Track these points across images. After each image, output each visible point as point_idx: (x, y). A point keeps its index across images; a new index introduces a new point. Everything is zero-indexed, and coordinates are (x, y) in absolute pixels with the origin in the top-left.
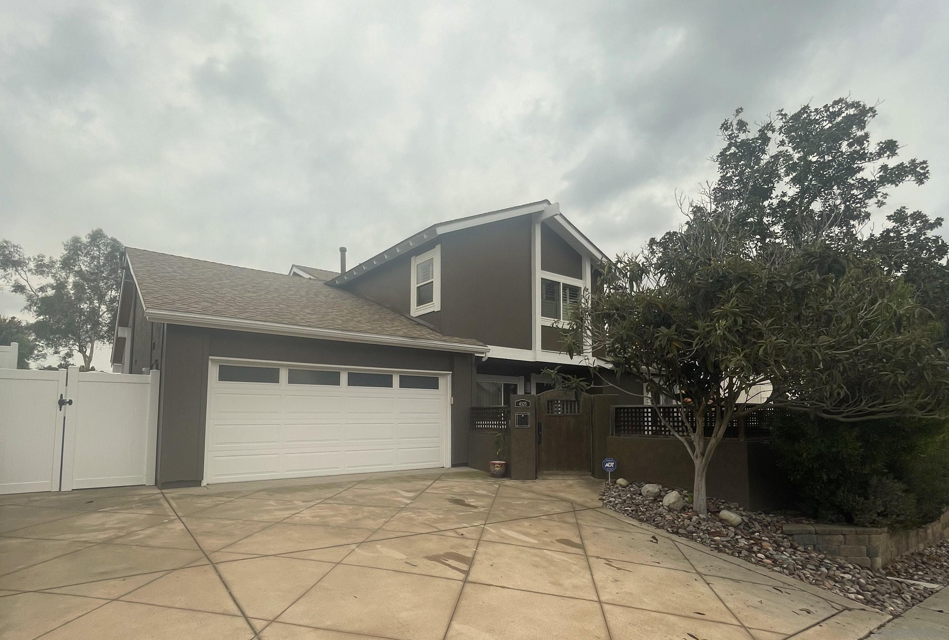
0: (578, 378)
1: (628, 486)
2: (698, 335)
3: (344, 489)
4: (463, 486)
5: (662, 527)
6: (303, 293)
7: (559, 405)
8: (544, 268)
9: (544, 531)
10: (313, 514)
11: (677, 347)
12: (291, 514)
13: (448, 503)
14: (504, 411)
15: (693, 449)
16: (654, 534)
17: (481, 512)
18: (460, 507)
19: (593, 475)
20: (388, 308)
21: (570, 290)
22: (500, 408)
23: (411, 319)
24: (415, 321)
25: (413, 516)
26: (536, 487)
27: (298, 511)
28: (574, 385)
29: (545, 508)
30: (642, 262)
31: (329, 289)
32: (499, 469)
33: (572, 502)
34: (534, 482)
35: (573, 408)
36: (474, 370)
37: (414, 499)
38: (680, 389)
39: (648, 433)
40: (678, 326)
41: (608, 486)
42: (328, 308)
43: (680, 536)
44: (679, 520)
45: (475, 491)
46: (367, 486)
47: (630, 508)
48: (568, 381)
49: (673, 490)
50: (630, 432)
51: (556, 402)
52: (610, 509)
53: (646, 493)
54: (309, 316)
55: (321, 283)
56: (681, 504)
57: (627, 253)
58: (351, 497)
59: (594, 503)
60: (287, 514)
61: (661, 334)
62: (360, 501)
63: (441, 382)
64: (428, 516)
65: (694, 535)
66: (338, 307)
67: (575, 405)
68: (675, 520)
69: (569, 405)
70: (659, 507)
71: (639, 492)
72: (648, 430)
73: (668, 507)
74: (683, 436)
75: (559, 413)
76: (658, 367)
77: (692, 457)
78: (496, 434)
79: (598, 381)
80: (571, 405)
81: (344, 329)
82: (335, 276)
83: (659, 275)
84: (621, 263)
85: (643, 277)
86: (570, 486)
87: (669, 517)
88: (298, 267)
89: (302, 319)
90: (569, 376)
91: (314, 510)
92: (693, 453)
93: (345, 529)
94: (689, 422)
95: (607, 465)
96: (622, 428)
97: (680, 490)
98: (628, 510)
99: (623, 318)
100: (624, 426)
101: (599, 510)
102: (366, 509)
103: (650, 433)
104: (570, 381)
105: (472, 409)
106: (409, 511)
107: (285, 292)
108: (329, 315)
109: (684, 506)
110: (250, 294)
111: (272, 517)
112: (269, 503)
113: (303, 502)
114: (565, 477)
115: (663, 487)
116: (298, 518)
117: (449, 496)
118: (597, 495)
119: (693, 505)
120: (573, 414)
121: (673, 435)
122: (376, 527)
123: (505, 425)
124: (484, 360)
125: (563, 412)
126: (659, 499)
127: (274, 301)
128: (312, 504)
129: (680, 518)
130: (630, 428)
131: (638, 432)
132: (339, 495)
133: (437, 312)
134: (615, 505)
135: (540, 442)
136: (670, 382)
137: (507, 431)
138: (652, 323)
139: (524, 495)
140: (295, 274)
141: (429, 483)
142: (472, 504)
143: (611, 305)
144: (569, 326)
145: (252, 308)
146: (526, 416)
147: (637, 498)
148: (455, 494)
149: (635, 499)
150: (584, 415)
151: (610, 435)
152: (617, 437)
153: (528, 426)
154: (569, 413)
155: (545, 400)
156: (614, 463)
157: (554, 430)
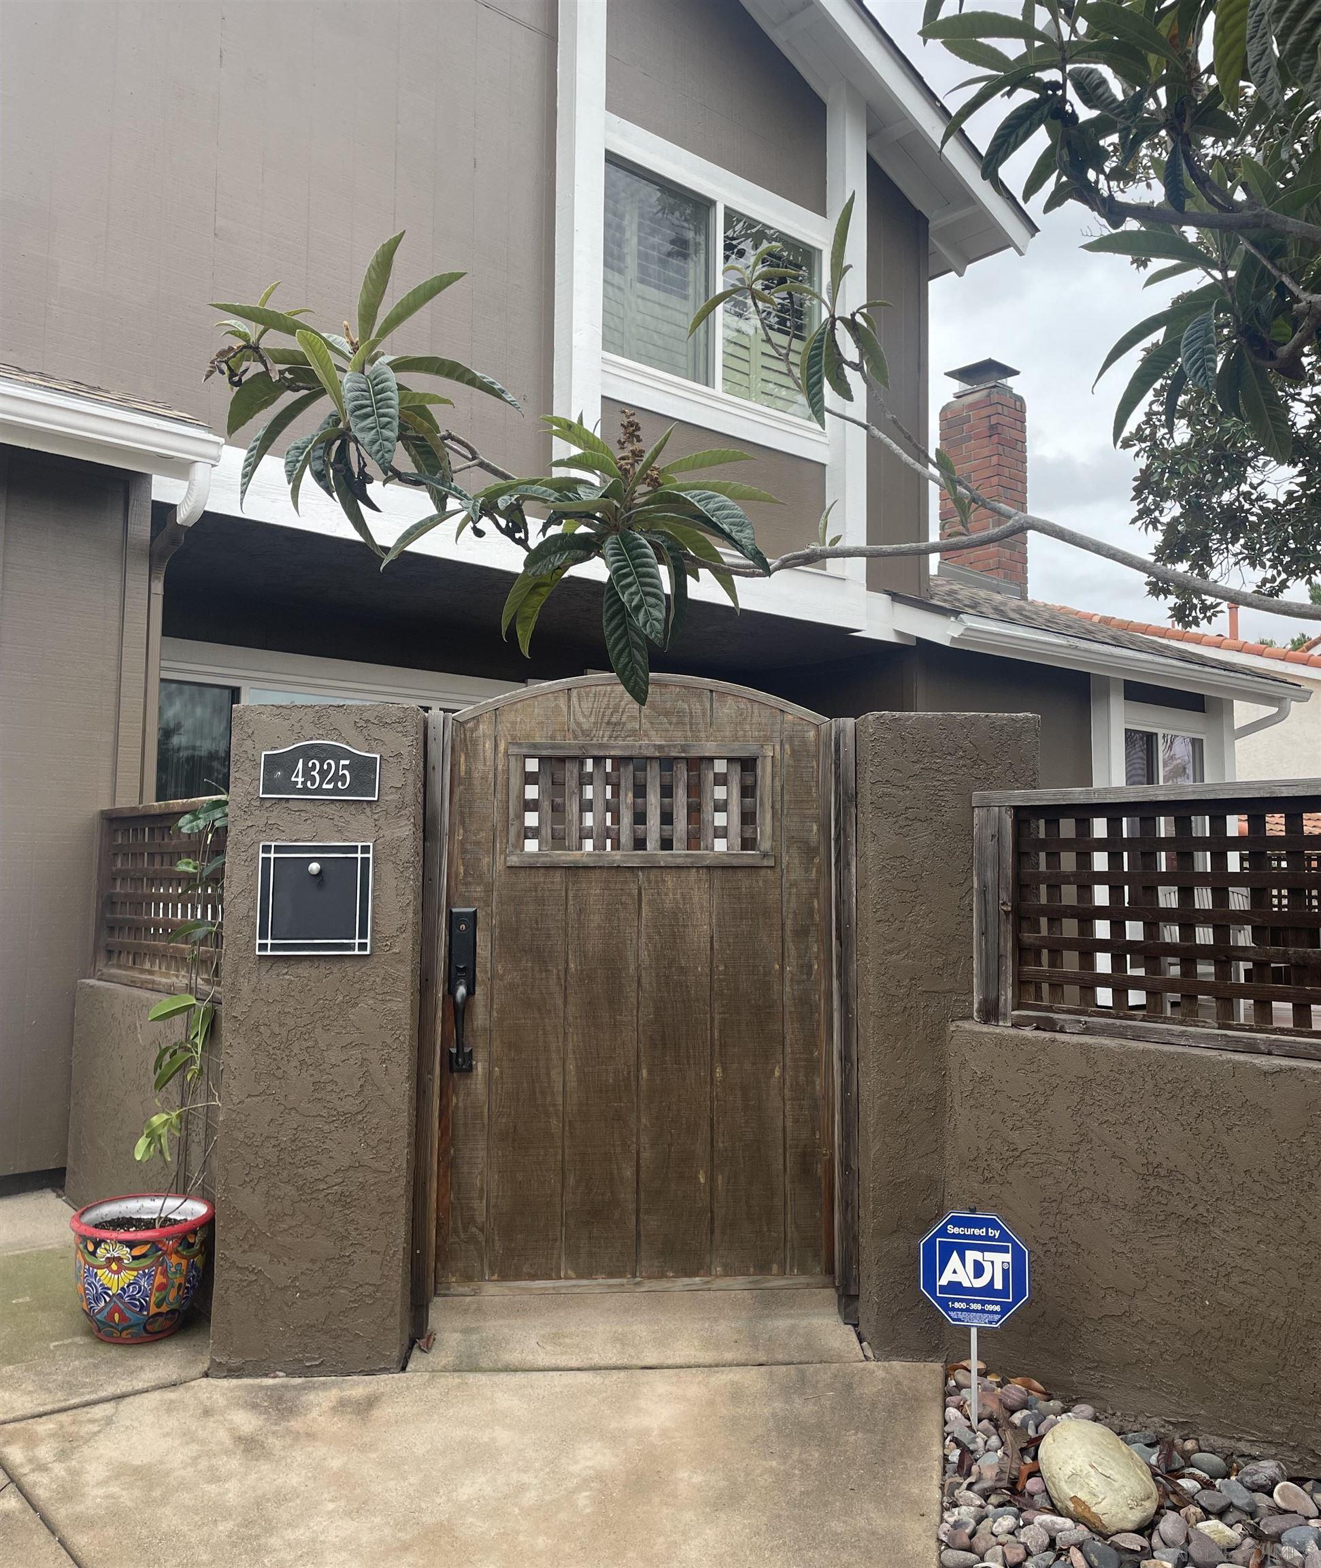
95: (956, 1271)
96: (1073, 963)
146: (340, 871)
150: (785, 859)
151: (971, 1017)
152: (1028, 1032)
153: (350, 947)
154: (679, 851)
155: (507, 755)
156: (1008, 1257)
157: (566, 970)
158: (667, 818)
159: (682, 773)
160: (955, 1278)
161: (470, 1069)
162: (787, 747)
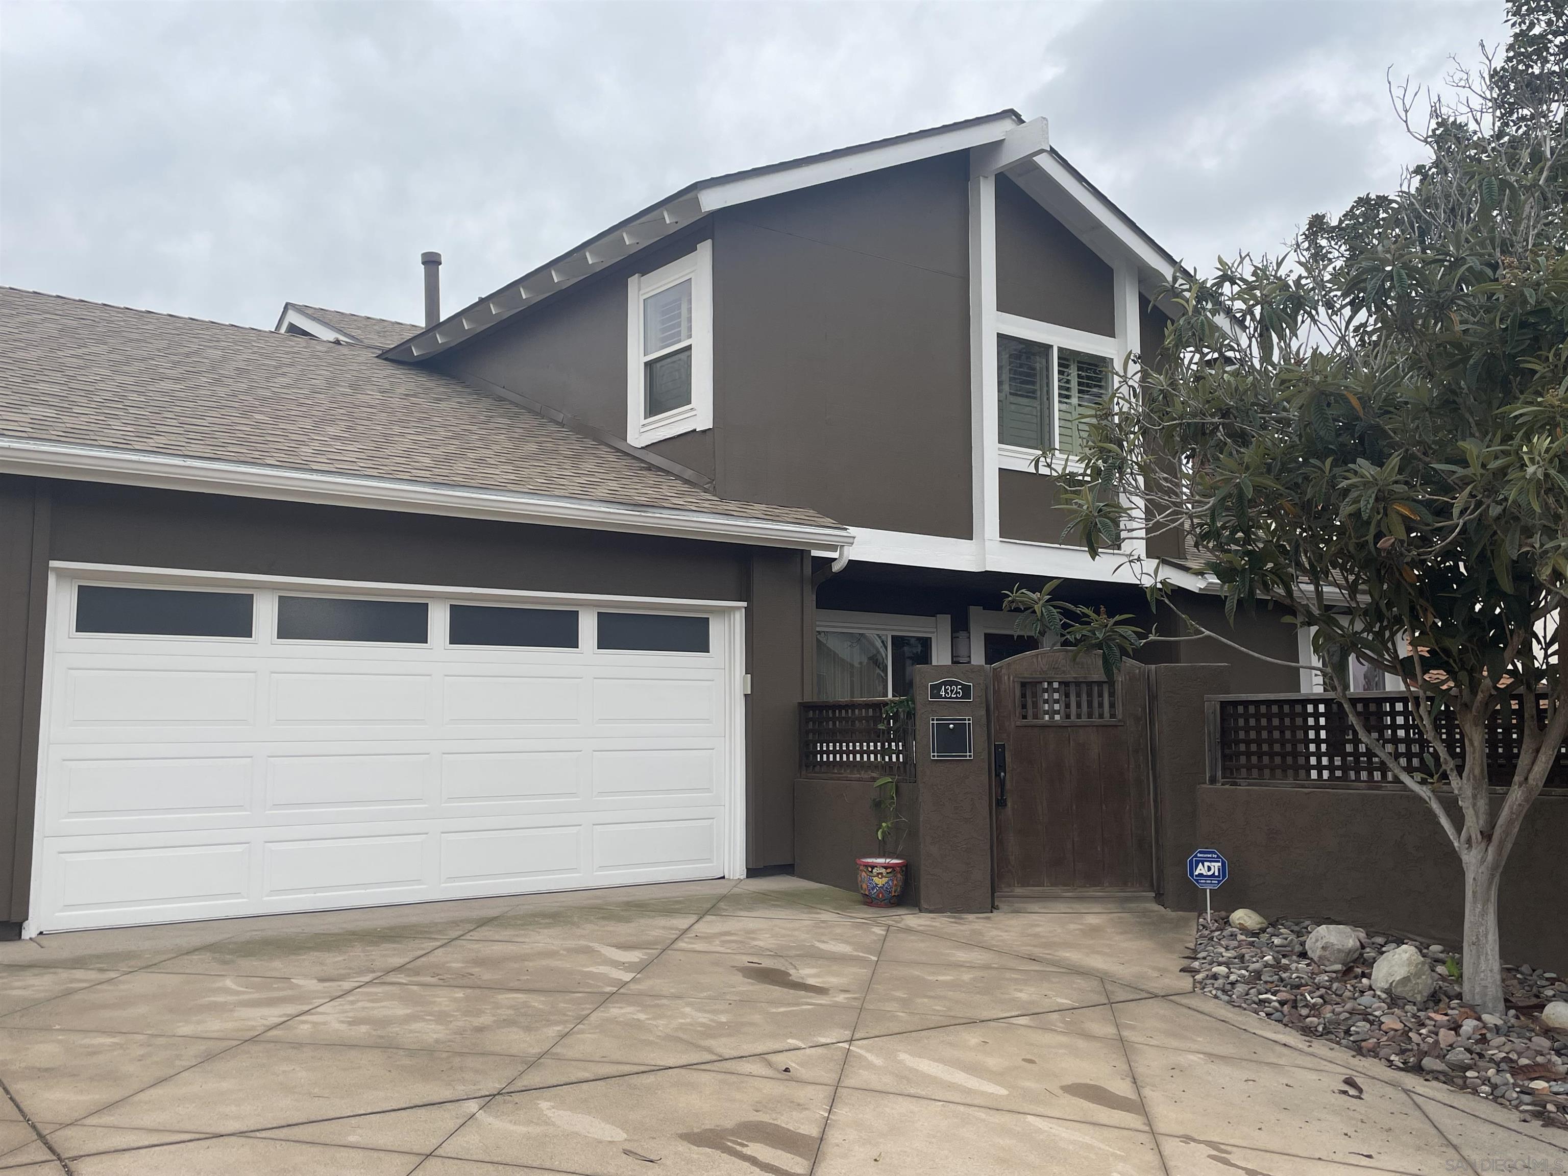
0: (1111, 615)
1: (1263, 930)
2: (1465, 482)
3: (438, 944)
4: (783, 931)
5: (1374, 1053)
6: (319, 383)
7: (1056, 696)
8: (1003, 306)
9: (1024, 1060)
10: (350, 1014)
11: (1405, 518)
12: (288, 1015)
13: (739, 978)
14: (896, 714)
15: (1458, 822)
16: (1350, 1072)
17: (836, 1005)
18: (777, 991)
19: (1159, 898)
20: (562, 424)
21: (1079, 369)
22: (885, 704)
23: (628, 454)
24: (643, 461)
25: (642, 1016)
26: (995, 933)
27: (306, 1008)
28: (1100, 635)
29: (1026, 994)
30: (1294, 276)
31: (389, 370)
32: (885, 880)
33: (1102, 978)
34: (988, 918)
35: (1096, 704)
36: (811, 599)
37: (641, 968)
38: (1414, 643)
39: (1320, 774)
40: (1407, 460)
41: (1207, 932)
42: (391, 423)
43: (1427, 1077)
44: (1423, 1031)
45: (818, 944)
46: (507, 933)
47: (1274, 994)
48: (1082, 623)
49: (1400, 942)
50: (1267, 772)
51: (1046, 685)
52: (1216, 997)
53: (1319, 952)
54: (338, 445)
55: (370, 355)
56: (1425, 984)
57: (1248, 255)
58: (460, 965)
59: (1167, 981)
60: (273, 1015)
61: (1355, 480)
62: (487, 976)
63: (717, 631)
64: (684, 1016)
65: (1468, 1074)
66: (420, 420)
67: (1101, 695)
68: (1411, 1030)
69: (1084, 697)
70: (1362, 992)
71: (1298, 948)
72: (1320, 768)
73: (1388, 991)
74: (1423, 782)
75: (1057, 717)
76: (1346, 579)
77: (1456, 844)
78: (874, 779)
79: (1168, 624)
80: (1090, 694)
81: (439, 479)
82: (408, 336)
83: (1347, 312)
84: (1233, 283)
85: (1300, 318)
86: (1094, 931)
87: (1391, 1022)
88: (302, 310)
89: (319, 452)
90: (1086, 610)
91: (352, 1003)
92: (1459, 830)
93: (444, 1055)
94: (1443, 741)
95: (1201, 869)
96: (1243, 759)
97: (1421, 943)
98: (1269, 1001)
99: (1242, 438)
100: (1249, 754)
101: (1184, 1001)
102: (505, 998)
103: (1326, 775)
104: (1089, 623)
105: (805, 707)
106: (631, 1004)
107: (267, 379)
108: (397, 442)
109: (1435, 992)
110: (166, 385)
111: (230, 1025)
112: (219, 984)
113: (321, 980)
114: (1078, 907)
115: (1368, 935)
116: (306, 1026)
117: (744, 960)
118: (1175, 956)
119: (1461, 984)
120: (1096, 720)
121: (1397, 780)
122: (536, 1050)
123: (900, 752)
124: (836, 567)
125: (1068, 716)
126: (1359, 971)
127: (236, 405)
128: (347, 985)
129: (1423, 1025)
130: (1266, 759)
131: (1290, 772)
132: (423, 959)
133: (704, 432)
134: (1228, 987)
135: (1001, 803)
136: (1385, 623)
137: (907, 770)
138: (1327, 453)
139: (962, 956)
140: (294, 329)
141: (682, 922)
142: (811, 981)
143: (1208, 402)
144: (1083, 465)
145: (174, 422)
146: (960, 728)
147: (1293, 966)
148: (760, 952)
149: (1286, 969)
150: (1128, 722)
151: (1206, 783)
152: (1227, 786)
153: (966, 756)
154: (1084, 719)
155: (1013, 681)
156: (1220, 864)
157: (1041, 766)
158: (1079, 705)
159: (1084, 688)
160: (1201, 872)
161: (1006, 805)
162: (1127, 676)
